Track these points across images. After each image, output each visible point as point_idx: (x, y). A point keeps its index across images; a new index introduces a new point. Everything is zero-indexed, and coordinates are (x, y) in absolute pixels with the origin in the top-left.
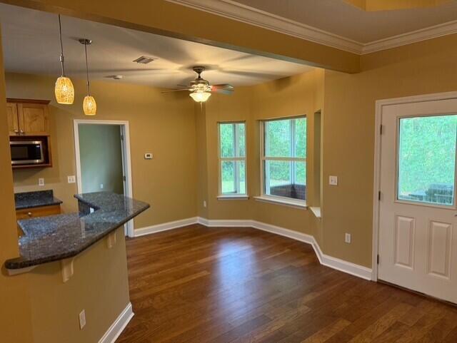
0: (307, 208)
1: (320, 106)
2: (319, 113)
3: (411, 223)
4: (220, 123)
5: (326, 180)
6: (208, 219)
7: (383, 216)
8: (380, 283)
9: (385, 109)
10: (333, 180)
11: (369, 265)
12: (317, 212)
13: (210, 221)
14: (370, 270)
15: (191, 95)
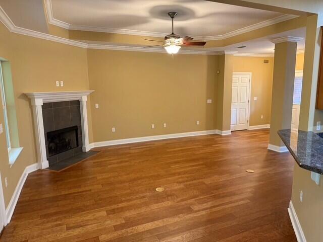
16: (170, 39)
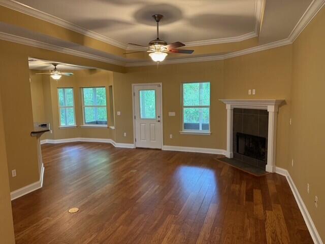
0: (108, 127)
1: (112, 84)
2: (111, 86)
3: (145, 126)
4: (58, 88)
5: (116, 114)
6: (54, 139)
7: (137, 124)
8: (137, 148)
9: (135, 87)
10: (119, 113)
11: (133, 143)
12: (113, 128)
13: (55, 140)
14: (133, 145)
15: (51, 76)
16: (156, 45)
